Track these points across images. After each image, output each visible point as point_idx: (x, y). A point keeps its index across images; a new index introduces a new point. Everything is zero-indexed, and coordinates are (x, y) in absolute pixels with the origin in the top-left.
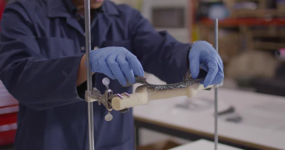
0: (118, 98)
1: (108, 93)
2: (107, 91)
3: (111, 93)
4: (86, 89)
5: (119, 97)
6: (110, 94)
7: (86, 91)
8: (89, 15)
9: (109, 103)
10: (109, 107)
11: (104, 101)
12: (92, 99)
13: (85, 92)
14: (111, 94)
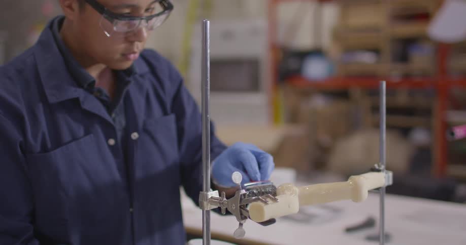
0: (259, 203)
1: (241, 195)
2: (239, 193)
3: (244, 195)
4: (202, 190)
5: (262, 201)
6: (243, 198)
7: (201, 192)
8: (209, 75)
9: (242, 210)
10: (241, 217)
11: (234, 208)
12: (211, 204)
13: (199, 193)
14: (245, 197)
